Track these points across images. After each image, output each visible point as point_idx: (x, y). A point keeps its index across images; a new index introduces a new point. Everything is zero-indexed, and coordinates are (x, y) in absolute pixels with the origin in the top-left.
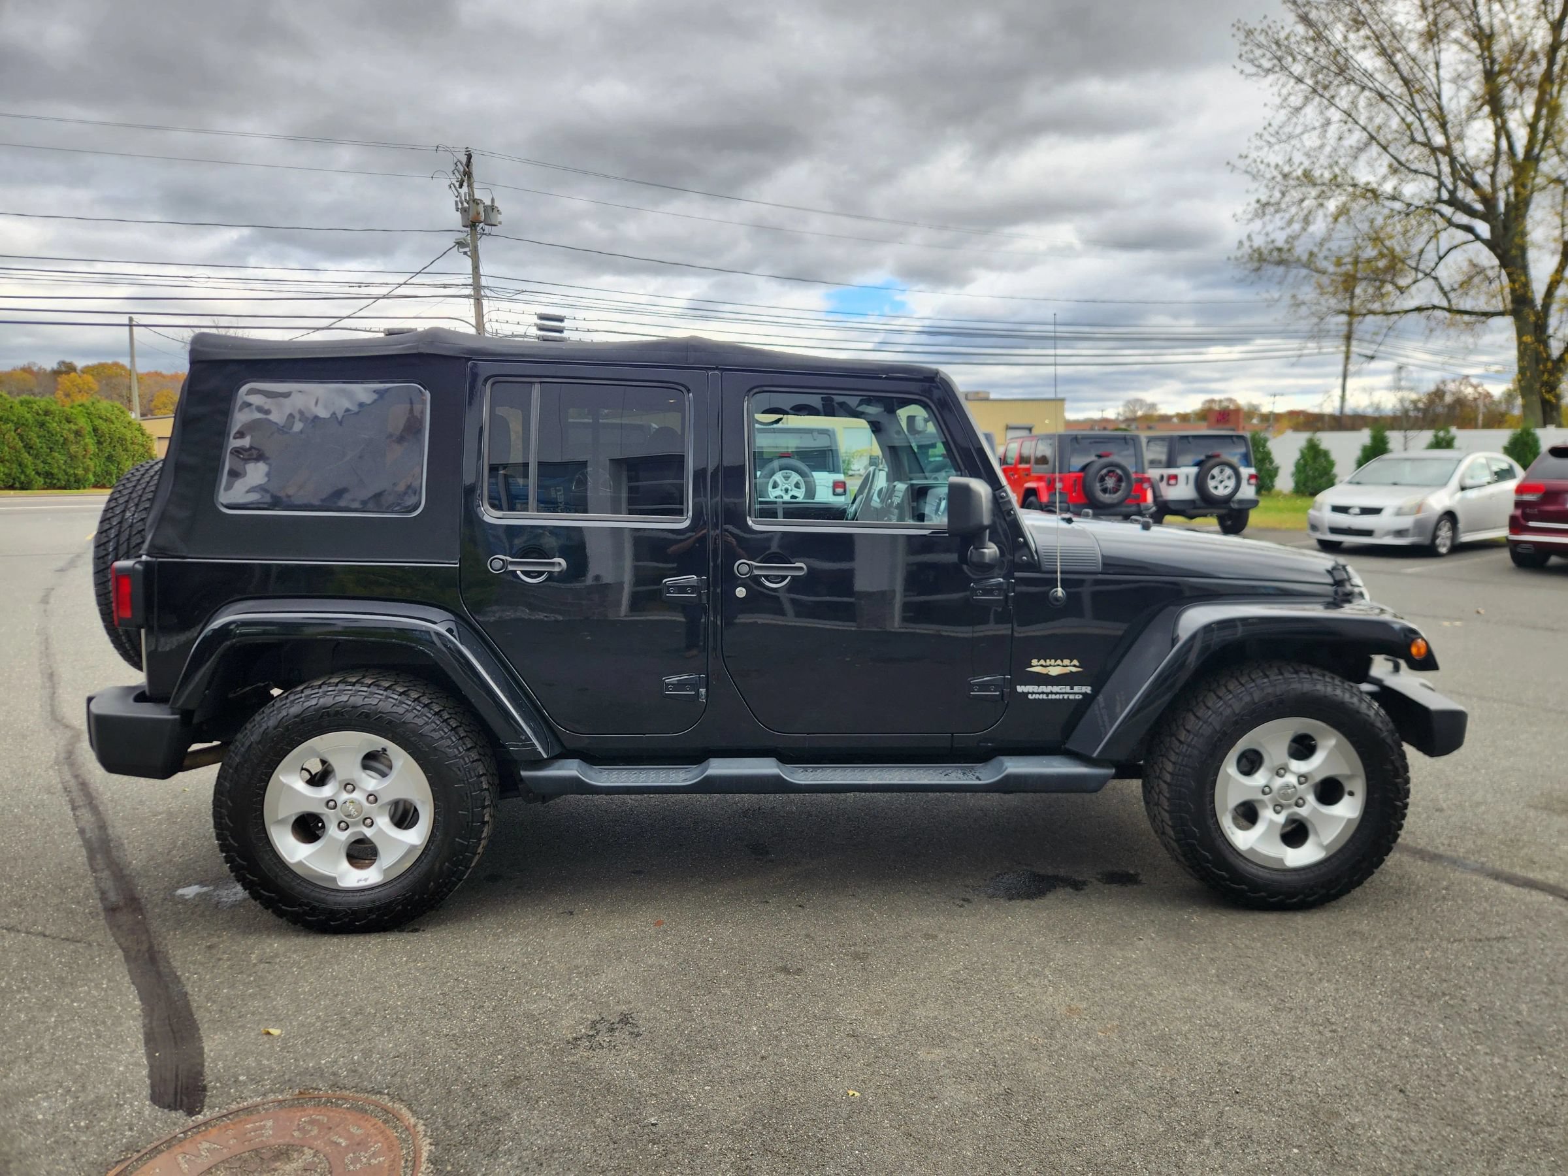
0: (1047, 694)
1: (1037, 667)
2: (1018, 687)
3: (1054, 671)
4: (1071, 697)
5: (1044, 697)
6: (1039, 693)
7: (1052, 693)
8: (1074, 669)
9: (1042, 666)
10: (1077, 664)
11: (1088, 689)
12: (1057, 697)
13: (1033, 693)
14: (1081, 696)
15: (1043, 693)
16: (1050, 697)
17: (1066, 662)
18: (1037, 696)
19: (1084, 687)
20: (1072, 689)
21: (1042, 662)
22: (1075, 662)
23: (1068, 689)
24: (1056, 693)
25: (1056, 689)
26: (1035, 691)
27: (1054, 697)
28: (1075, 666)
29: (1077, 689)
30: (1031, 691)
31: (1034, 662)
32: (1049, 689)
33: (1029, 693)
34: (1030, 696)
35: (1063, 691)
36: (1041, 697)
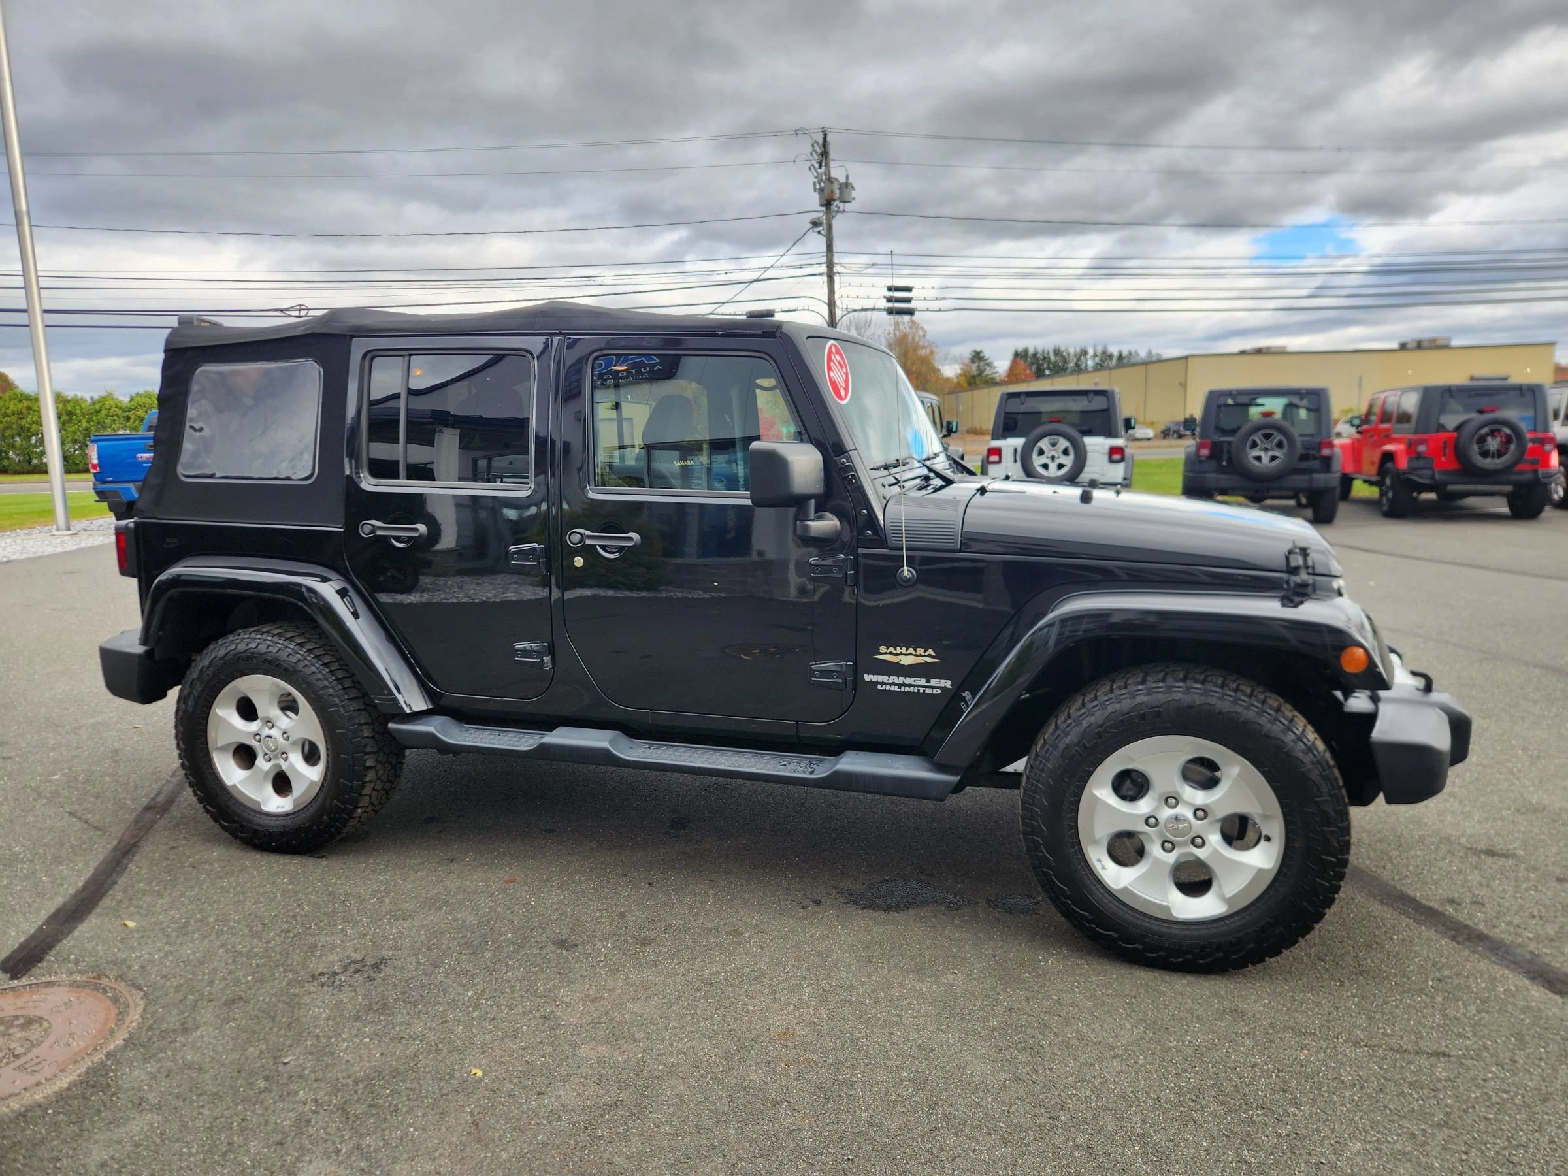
0: (900, 686)
1: (886, 654)
2: (865, 676)
3: (907, 661)
4: (928, 691)
5: (896, 688)
6: (891, 684)
7: (904, 685)
8: (930, 660)
9: (891, 653)
10: (934, 654)
11: (948, 684)
12: (912, 689)
13: (882, 683)
14: (939, 691)
15: (894, 684)
16: (903, 689)
17: (920, 651)
18: (888, 687)
19: (943, 681)
20: (928, 681)
21: (891, 649)
22: (930, 652)
23: (923, 682)
24: (910, 686)
25: (909, 681)
26: (885, 681)
27: (907, 689)
28: (929, 656)
29: (934, 682)
30: (880, 681)
31: (883, 649)
32: (901, 680)
33: (877, 683)
34: (879, 687)
35: (918, 683)
36: (892, 688)
